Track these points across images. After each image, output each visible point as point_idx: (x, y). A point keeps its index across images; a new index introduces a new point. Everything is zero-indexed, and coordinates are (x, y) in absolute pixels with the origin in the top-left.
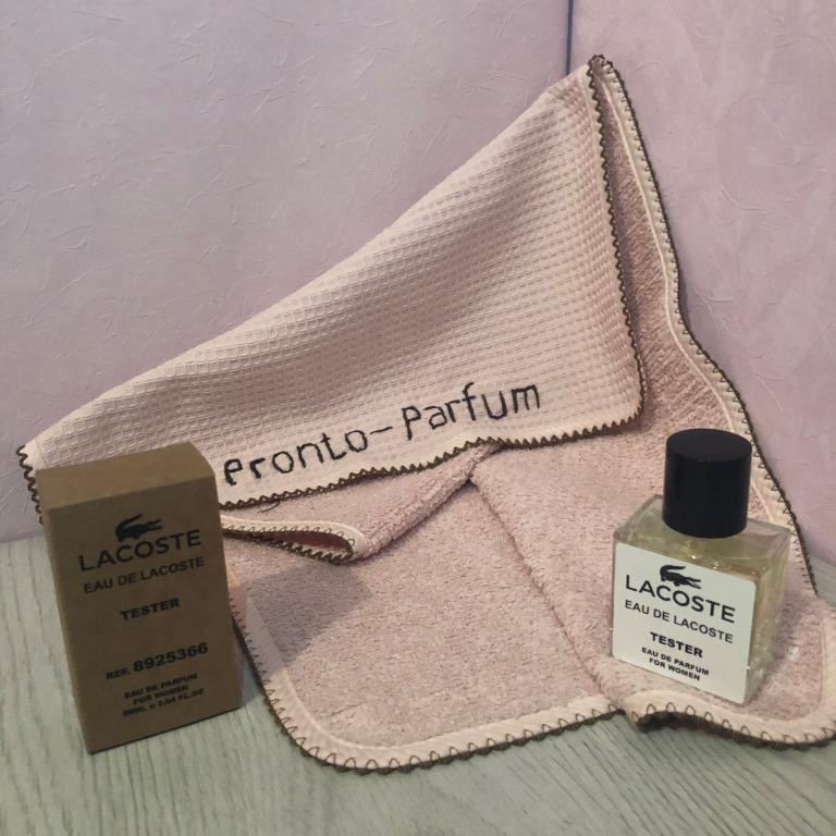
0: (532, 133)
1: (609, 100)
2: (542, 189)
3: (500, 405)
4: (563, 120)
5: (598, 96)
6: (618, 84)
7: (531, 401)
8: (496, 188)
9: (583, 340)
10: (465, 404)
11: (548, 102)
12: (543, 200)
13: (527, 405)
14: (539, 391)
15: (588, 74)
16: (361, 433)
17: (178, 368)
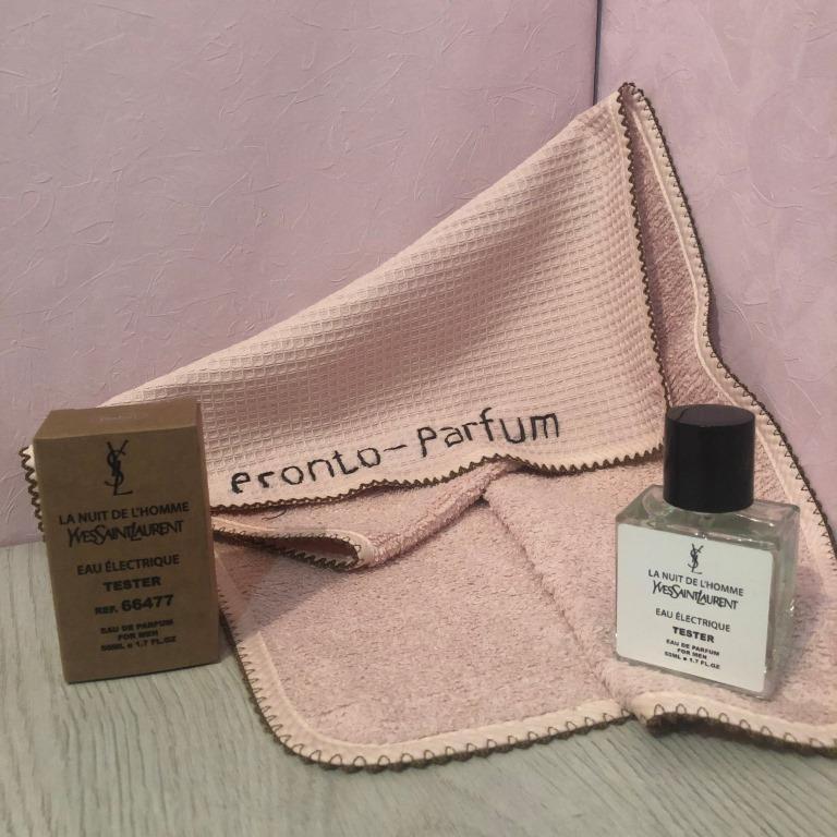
0: (560, 159)
1: (640, 128)
2: (568, 215)
3: (518, 431)
4: (591, 148)
5: (628, 123)
6: (649, 112)
7: (551, 429)
8: (522, 212)
9: (606, 369)
10: (483, 426)
11: (576, 129)
12: (569, 227)
13: (546, 433)
14: (559, 420)
15: (618, 100)
16: (374, 450)
17: (191, 376)
